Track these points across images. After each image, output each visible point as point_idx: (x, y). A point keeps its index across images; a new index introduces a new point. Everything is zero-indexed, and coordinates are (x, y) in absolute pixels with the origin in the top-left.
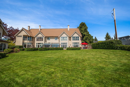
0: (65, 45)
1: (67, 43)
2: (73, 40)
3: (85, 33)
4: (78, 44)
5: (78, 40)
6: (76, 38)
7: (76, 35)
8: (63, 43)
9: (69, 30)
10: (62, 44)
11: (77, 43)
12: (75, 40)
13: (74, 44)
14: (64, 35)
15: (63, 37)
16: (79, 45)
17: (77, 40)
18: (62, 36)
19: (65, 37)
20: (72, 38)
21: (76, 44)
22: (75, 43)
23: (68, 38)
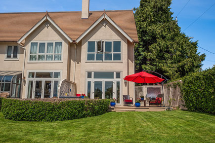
0: (48, 84)
1: (57, 75)
2: (90, 57)
3: (157, 28)
4: (115, 80)
5: (117, 57)
6: (108, 48)
7: (105, 35)
8: (39, 75)
9: (85, 15)
10: (35, 80)
11: (109, 75)
12: (99, 57)
13: (93, 80)
14: (48, 36)
15: (42, 45)
16: (122, 85)
17: (108, 57)
18: (38, 39)
19: (50, 44)
20: (85, 48)
21: (104, 80)
22: (98, 75)
23: (65, 47)
